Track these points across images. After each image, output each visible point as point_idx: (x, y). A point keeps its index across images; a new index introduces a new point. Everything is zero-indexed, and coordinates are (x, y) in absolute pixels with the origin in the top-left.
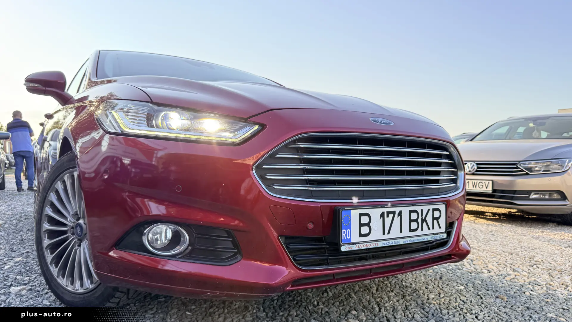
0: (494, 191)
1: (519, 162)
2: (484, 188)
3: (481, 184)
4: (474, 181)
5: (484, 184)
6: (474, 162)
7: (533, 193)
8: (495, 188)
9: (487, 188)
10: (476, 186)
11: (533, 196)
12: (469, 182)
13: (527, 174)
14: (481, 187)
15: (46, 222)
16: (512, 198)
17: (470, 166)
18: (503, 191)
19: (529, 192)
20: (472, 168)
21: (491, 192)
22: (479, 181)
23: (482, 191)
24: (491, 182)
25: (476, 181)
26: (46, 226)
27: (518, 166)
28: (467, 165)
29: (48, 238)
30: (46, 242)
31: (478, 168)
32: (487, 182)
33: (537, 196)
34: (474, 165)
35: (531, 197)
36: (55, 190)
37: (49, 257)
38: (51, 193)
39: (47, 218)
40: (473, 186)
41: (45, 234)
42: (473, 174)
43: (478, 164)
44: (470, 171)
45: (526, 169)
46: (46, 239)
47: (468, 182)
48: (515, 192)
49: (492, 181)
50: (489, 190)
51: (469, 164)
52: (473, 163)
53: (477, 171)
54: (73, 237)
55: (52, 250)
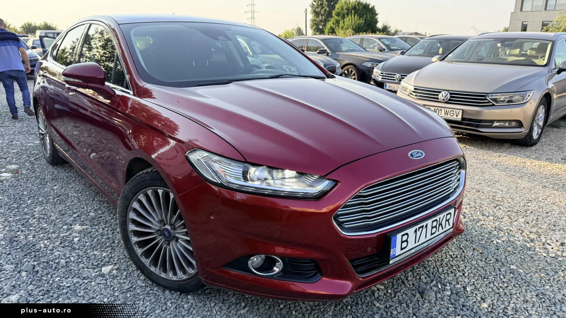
0: (463, 119)
1: (488, 94)
2: (455, 116)
3: (452, 112)
4: (446, 109)
5: (455, 113)
6: (448, 91)
7: (495, 122)
8: (464, 117)
9: (457, 116)
10: (447, 114)
11: (496, 124)
12: (442, 110)
13: (493, 105)
14: (452, 115)
15: (133, 236)
16: (478, 126)
17: (444, 95)
18: (470, 120)
19: (492, 121)
20: (446, 97)
21: (460, 120)
22: (450, 110)
23: (452, 119)
24: (461, 111)
25: (448, 109)
26: (134, 239)
27: (487, 98)
28: (441, 93)
29: (139, 248)
30: (139, 251)
31: (451, 97)
32: (458, 111)
33: (498, 124)
34: (447, 94)
35: (493, 126)
36: (132, 209)
37: (146, 262)
38: (130, 213)
39: (132, 233)
40: (445, 114)
41: (135, 246)
42: (446, 103)
43: (451, 94)
44: (443, 100)
45: (492, 99)
46: (138, 249)
47: (441, 110)
48: (481, 121)
49: (463, 110)
50: (459, 118)
51: (443, 93)
52: (447, 92)
53: (450, 100)
54: (161, 237)
55: (147, 257)
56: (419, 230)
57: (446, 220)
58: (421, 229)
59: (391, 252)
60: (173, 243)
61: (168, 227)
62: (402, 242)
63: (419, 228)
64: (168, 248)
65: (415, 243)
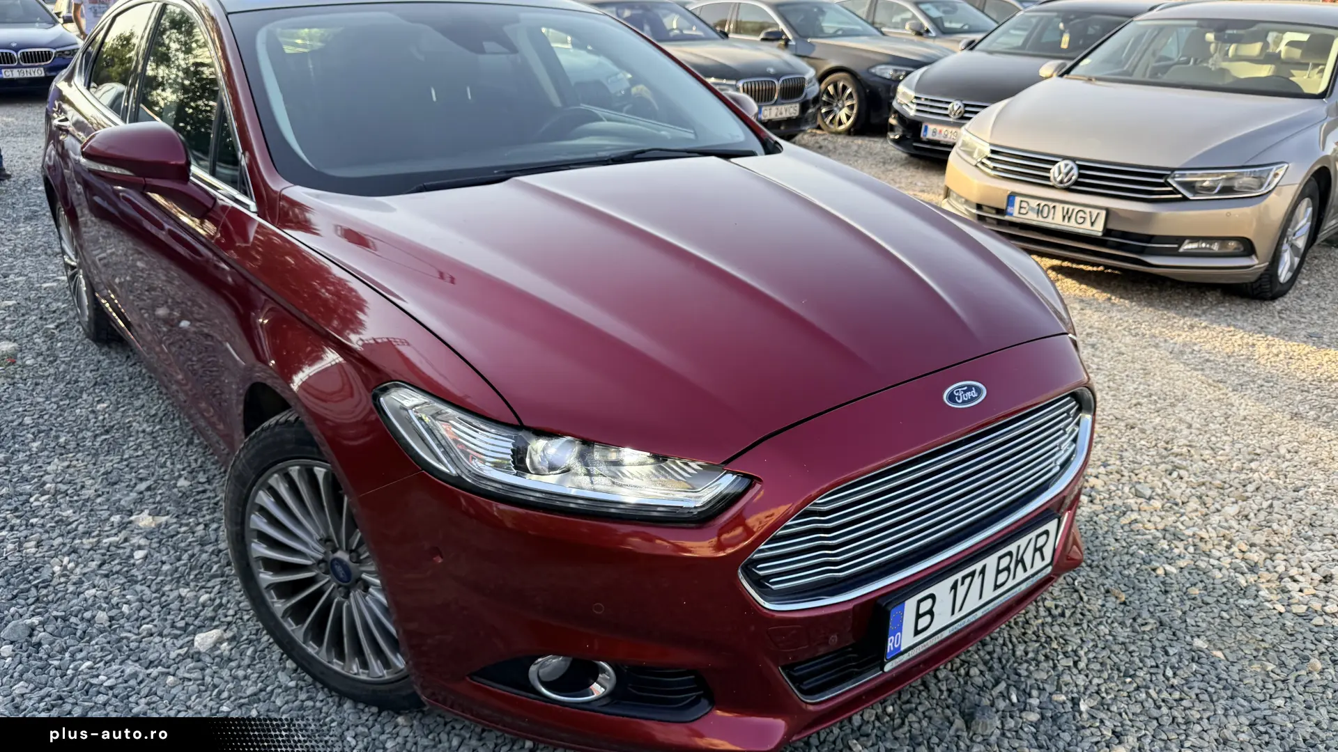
0: (1107, 232)
1: (1173, 170)
2: (1087, 225)
3: (1081, 214)
4: (1066, 206)
5: (1088, 216)
6: (1073, 159)
7: (1187, 241)
8: (1110, 226)
9: (1092, 224)
10: (1069, 218)
11: (1187, 246)
12: (1057, 209)
13: (1185, 199)
14: (1082, 220)
15: (262, 570)
16: (1142, 251)
17: (1064, 170)
18: (1125, 235)
19: (1180, 240)
20: (1067, 174)
21: (1100, 234)
22: (1078, 208)
23: (1081, 231)
24: (1103, 213)
25: (1071, 207)
26: (266, 577)
27: (1170, 180)
28: (1057, 165)
29: (279, 597)
30: (279, 606)
31: (1081, 175)
32: (1095, 212)
33: (1194, 246)
34: (1072, 169)
35: (1181, 250)
36: (257, 507)
37: (296, 631)
38: (253, 516)
39: (260, 562)
40: (1064, 217)
41: (269, 593)
42: (1068, 189)
43: (1080, 167)
44: (1061, 182)
45: (1183, 184)
46: (275, 600)
47: (1054, 207)
48: (1150, 238)
49: (1108, 211)
50: (1098, 230)
51: (1062, 164)
52: (1071, 164)
53: (1077, 183)
54: (328, 578)
55: (299, 621)
56: (963, 583)
57: (1036, 550)
58: (968, 581)
59: (890, 644)
60: (356, 594)
61: (342, 555)
62: (919, 616)
63: (964, 578)
64: (345, 605)
65: (953, 613)
